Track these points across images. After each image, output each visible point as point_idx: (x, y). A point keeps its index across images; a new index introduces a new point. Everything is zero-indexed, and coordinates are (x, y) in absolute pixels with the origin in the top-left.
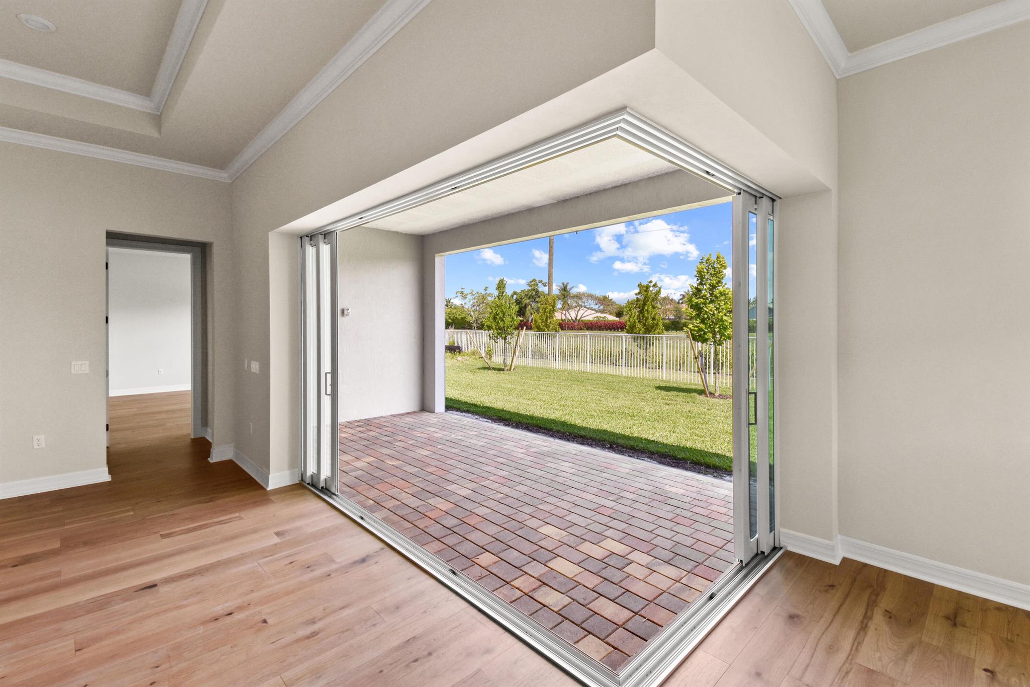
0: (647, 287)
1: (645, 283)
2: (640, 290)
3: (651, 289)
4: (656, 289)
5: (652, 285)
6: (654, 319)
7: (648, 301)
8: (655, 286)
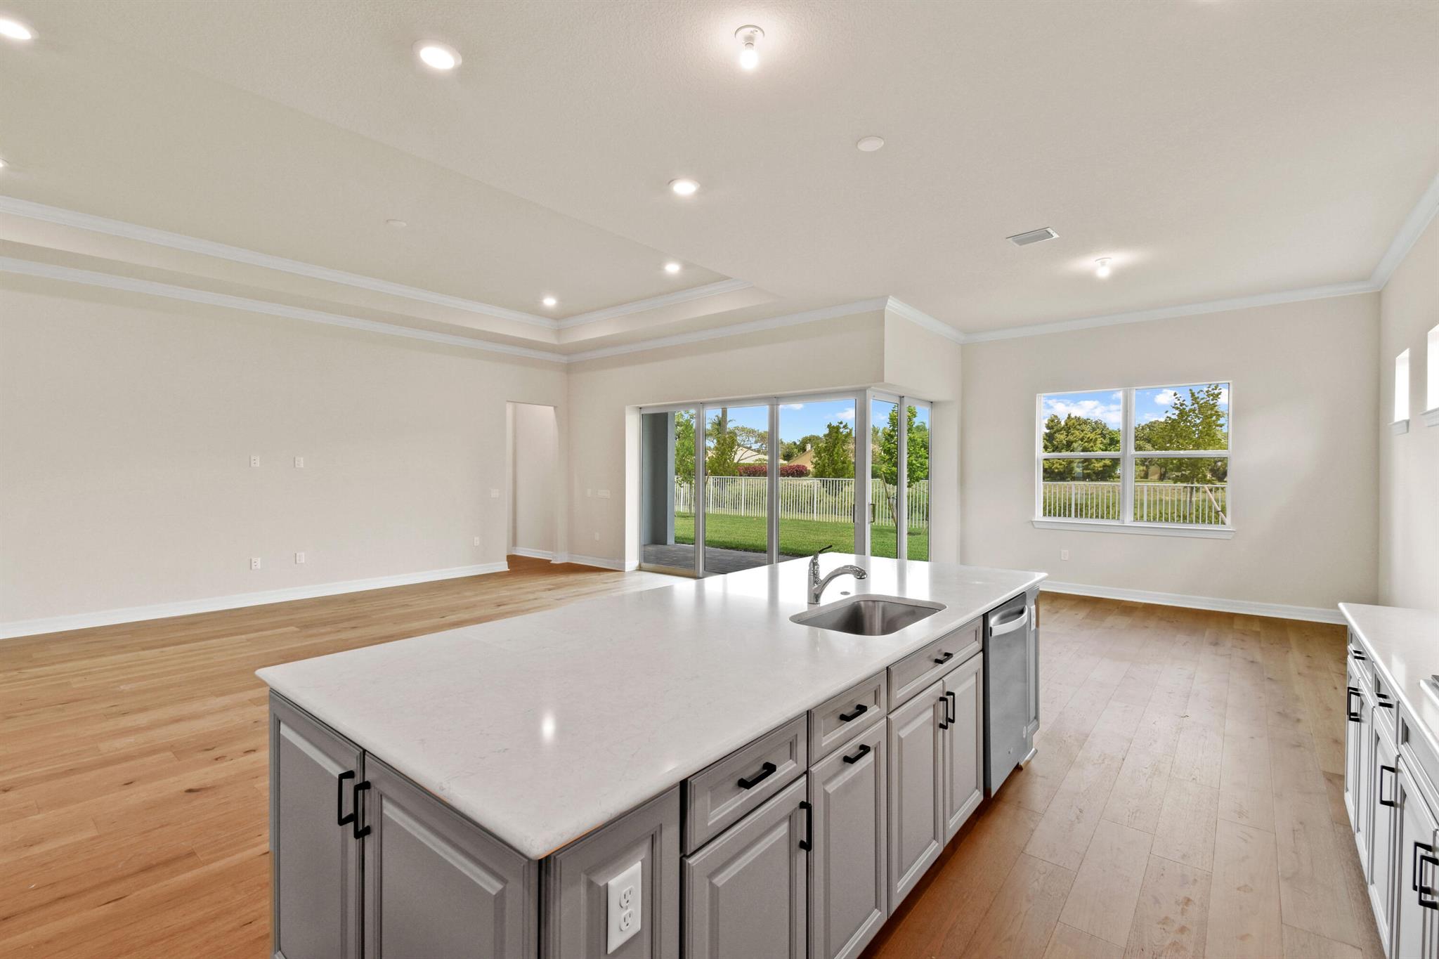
0: (838, 428)
1: (835, 424)
2: (830, 431)
3: (841, 430)
4: (846, 431)
5: (842, 426)
6: (844, 462)
7: (838, 443)
8: (845, 427)
